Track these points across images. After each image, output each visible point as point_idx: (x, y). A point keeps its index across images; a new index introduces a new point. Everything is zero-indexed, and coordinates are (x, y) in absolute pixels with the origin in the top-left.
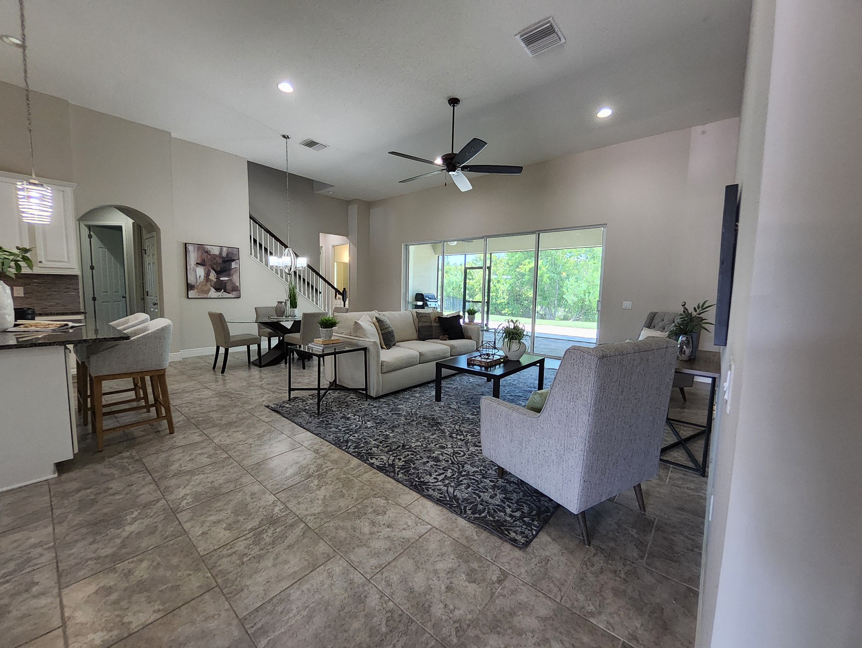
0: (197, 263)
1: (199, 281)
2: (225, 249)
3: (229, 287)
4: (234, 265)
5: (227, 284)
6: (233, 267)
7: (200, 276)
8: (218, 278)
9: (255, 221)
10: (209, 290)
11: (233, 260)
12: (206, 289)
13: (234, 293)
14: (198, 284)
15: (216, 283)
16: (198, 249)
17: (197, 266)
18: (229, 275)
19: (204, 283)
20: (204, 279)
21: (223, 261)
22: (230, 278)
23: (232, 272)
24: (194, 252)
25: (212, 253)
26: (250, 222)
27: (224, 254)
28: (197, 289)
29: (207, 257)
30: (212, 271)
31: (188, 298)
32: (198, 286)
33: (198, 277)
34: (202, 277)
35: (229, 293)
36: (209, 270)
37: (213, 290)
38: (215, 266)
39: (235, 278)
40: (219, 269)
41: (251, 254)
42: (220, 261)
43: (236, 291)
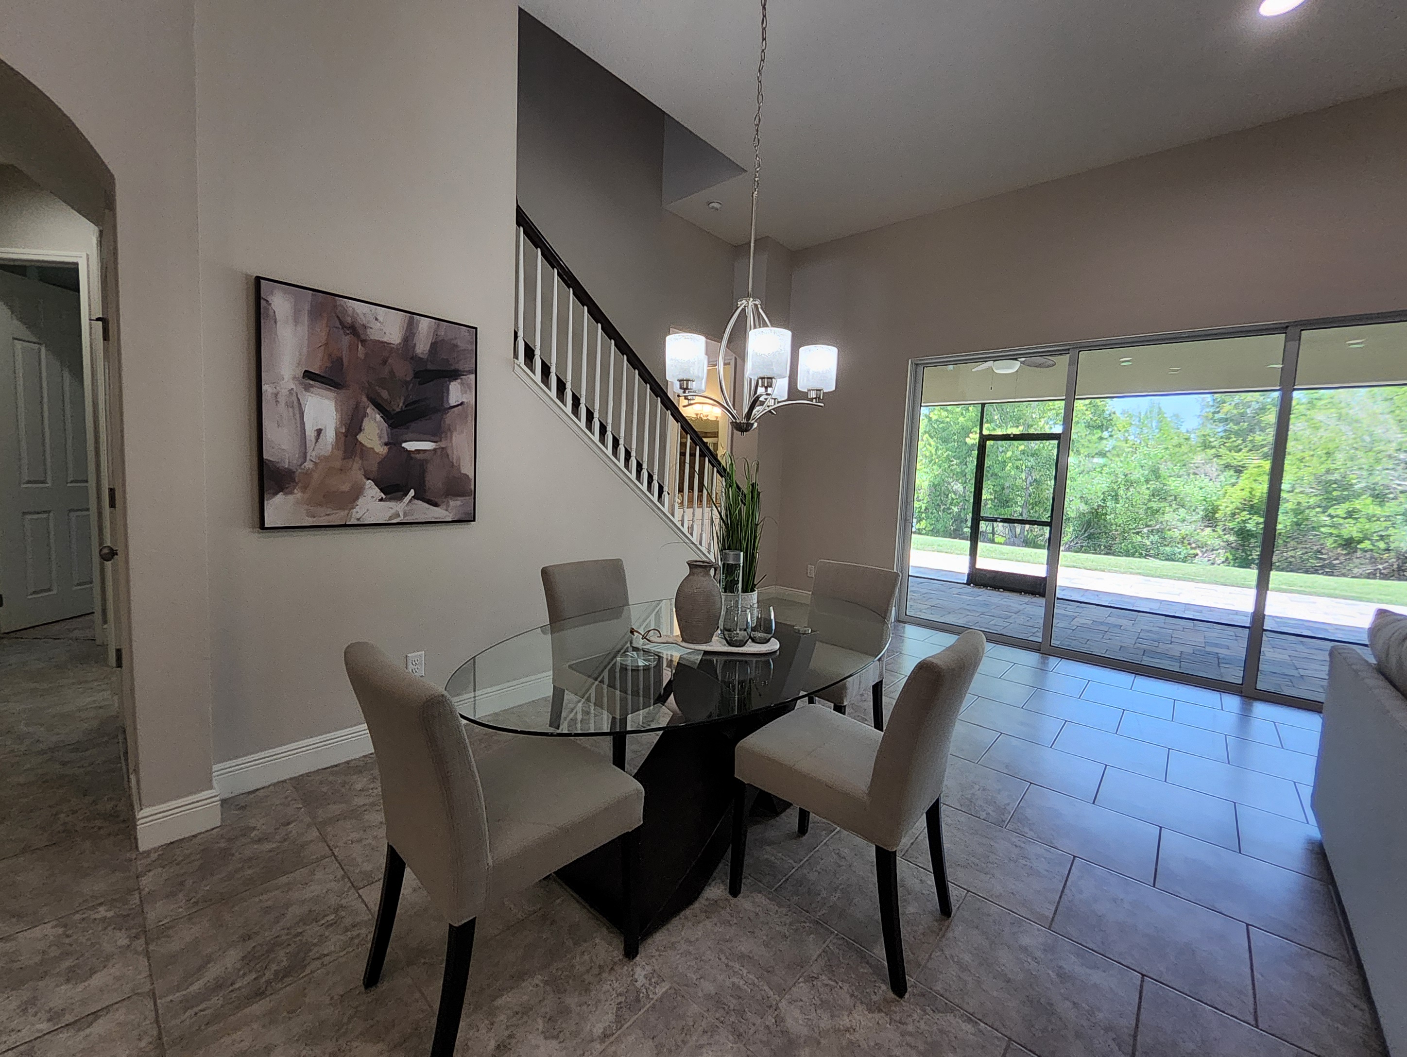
0: (308, 375)
1: (312, 454)
2: (424, 325)
3: (435, 479)
4: (456, 393)
5: (430, 467)
6: (452, 401)
7: (319, 432)
8: (393, 443)
9: (534, 236)
10: (357, 493)
11: (455, 375)
12: (345, 487)
13: (455, 503)
14: (308, 465)
15: (383, 462)
16: (316, 313)
17: (307, 388)
18: (437, 433)
19: (338, 464)
20: (336, 446)
21: (417, 375)
22: (442, 444)
23: (449, 417)
24: (296, 321)
25: (374, 334)
26: (518, 236)
27: (422, 346)
28: (304, 489)
29: (352, 348)
30: (371, 410)
31: (262, 526)
32: (308, 474)
33: (310, 433)
34: (330, 435)
35: (436, 505)
36: (357, 408)
37: (372, 491)
38: (385, 394)
39: (459, 442)
40: (398, 405)
41: (516, 356)
42: (403, 370)
43: (462, 495)
